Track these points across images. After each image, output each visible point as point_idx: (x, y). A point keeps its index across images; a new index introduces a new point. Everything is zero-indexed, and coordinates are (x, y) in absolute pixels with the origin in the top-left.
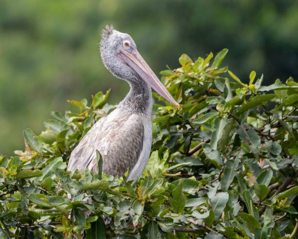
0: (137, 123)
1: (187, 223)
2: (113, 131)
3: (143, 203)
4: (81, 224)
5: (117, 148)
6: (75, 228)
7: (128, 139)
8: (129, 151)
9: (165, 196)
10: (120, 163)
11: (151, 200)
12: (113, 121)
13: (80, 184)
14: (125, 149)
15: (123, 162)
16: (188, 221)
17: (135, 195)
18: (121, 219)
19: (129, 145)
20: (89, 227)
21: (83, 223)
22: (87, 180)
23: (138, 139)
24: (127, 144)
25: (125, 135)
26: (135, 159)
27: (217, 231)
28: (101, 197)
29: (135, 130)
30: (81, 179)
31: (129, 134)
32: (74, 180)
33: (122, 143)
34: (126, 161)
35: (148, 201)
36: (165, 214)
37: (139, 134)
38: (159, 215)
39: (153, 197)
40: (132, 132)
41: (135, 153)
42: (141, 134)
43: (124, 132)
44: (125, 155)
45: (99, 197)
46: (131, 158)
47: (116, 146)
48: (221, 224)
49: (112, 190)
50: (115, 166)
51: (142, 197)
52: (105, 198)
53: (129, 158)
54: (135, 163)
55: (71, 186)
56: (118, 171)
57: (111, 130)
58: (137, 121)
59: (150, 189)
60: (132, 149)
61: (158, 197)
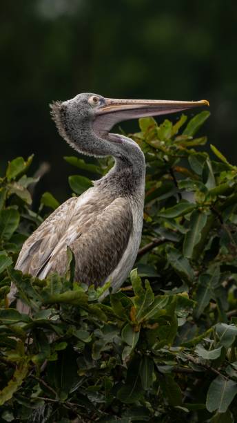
0: (123, 209)
1: (184, 360)
2: (85, 217)
3: (138, 328)
4: (43, 352)
5: (91, 241)
6: (35, 359)
7: (108, 230)
8: (108, 249)
9: (168, 322)
10: (93, 264)
11: (149, 326)
12: (88, 203)
13: (44, 294)
14: (103, 245)
15: (98, 263)
16: (186, 358)
17: (125, 317)
18: (103, 350)
19: (108, 241)
20: (55, 358)
21: (47, 352)
22: (55, 289)
23: (122, 232)
24: (106, 237)
25: (104, 225)
26: (114, 262)
27: (226, 375)
28: (73, 314)
29: (119, 219)
30: (47, 287)
31: (111, 224)
32: (36, 287)
33: (99, 235)
34: (101, 263)
35: (145, 326)
36: (161, 346)
37: (125, 225)
38: (153, 348)
39: (151, 322)
40: (115, 222)
41: (116, 253)
42: (128, 227)
43: (104, 220)
44: (102, 254)
45: (70, 314)
46: (110, 259)
47: (90, 239)
48: (232, 366)
49: (89, 305)
50: (86, 267)
51: (136, 321)
52: (77, 317)
53: (107, 258)
54: (114, 267)
55: (32, 296)
56: (89, 275)
57: (83, 216)
58: (124, 207)
59: (148, 310)
60: (112, 246)
61: (159, 321)
